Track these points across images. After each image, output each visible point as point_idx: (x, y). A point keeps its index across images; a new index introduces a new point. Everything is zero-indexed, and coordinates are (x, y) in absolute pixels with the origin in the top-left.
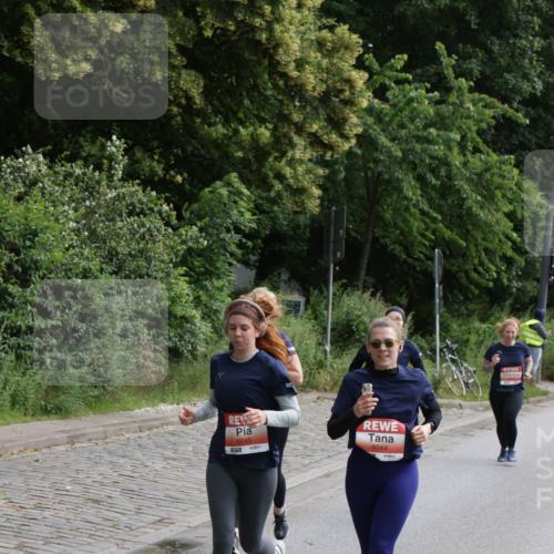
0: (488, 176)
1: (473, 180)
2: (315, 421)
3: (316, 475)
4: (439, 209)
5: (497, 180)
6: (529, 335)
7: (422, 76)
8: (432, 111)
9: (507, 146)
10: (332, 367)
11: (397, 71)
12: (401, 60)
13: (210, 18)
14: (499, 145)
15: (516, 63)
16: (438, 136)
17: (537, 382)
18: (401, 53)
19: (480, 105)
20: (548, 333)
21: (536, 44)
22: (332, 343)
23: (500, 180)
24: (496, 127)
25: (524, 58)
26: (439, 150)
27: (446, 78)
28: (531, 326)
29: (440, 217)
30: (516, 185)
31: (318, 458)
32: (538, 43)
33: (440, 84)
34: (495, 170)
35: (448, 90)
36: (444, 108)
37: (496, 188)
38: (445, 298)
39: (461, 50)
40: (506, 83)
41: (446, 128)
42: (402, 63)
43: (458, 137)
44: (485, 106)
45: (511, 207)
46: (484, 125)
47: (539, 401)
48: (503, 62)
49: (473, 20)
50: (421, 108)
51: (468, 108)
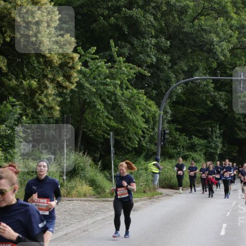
0: (133, 99)
1: (126, 101)
2: (60, 211)
3: (61, 235)
4: (112, 115)
5: (137, 101)
6: (153, 168)
7: (103, 56)
8: (108, 71)
9: (141, 86)
10: (67, 186)
11: (92, 54)
12: (93, 49)
13: (9, 33)
14: (138, 85)
15: (144, 50)
16: (111, 82)
17: (157, 189)
18: (94, 46)
19: (128, 68)
20: (161, 167)
21: (153, 42)
22: (66, 175)
23: (138, 101)
24: (135, 78)
25: (148, 48)
26: (111, 88)
27: (113, 56)
28: (154, 164)
29: (112, 118)
30: (145, 103)
31: (62, 227)
32: (154, 41)
33: (111, 60)
34: (136, 97)
35: (115, 62)
36: (112, 70)
37: (136, 105)
38: (115, 154)
39: (120, 44)
40: (140, 58)
41: (114, 79)
42: (94, 51)
43: (119, 82)
44: (131, 69)
45: (143, 113)
46: (130, 77)
47: (159, 197)
48: (139, 49)
49: (126, 29)
50: (103, 70)
51: (124, 70)
